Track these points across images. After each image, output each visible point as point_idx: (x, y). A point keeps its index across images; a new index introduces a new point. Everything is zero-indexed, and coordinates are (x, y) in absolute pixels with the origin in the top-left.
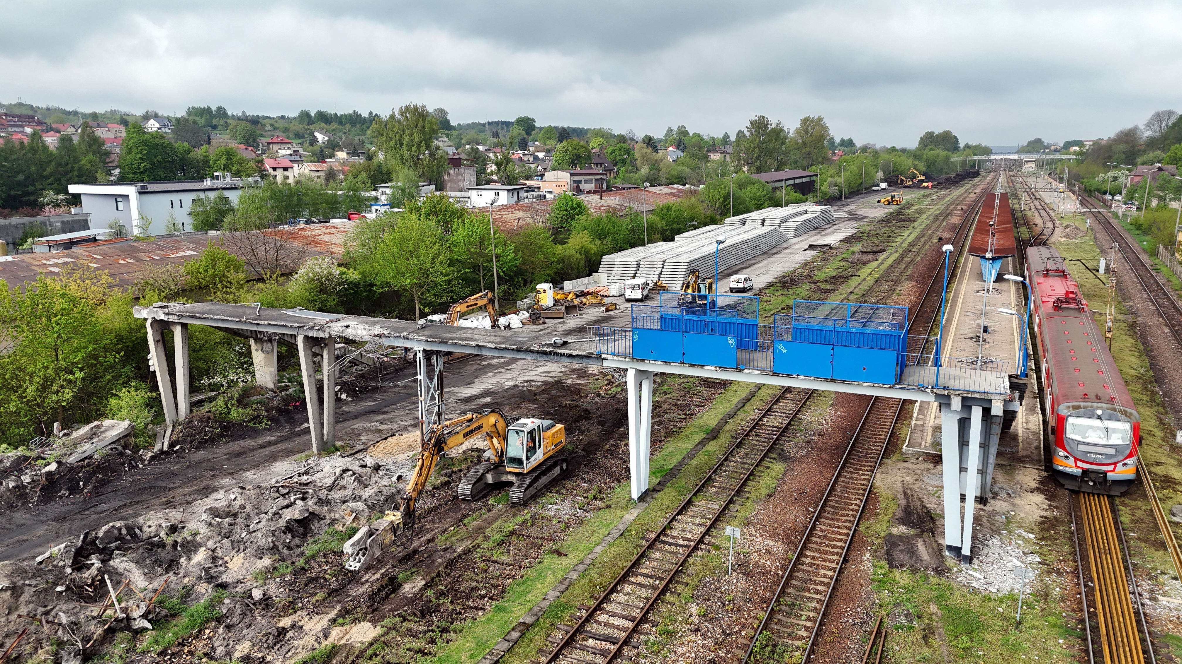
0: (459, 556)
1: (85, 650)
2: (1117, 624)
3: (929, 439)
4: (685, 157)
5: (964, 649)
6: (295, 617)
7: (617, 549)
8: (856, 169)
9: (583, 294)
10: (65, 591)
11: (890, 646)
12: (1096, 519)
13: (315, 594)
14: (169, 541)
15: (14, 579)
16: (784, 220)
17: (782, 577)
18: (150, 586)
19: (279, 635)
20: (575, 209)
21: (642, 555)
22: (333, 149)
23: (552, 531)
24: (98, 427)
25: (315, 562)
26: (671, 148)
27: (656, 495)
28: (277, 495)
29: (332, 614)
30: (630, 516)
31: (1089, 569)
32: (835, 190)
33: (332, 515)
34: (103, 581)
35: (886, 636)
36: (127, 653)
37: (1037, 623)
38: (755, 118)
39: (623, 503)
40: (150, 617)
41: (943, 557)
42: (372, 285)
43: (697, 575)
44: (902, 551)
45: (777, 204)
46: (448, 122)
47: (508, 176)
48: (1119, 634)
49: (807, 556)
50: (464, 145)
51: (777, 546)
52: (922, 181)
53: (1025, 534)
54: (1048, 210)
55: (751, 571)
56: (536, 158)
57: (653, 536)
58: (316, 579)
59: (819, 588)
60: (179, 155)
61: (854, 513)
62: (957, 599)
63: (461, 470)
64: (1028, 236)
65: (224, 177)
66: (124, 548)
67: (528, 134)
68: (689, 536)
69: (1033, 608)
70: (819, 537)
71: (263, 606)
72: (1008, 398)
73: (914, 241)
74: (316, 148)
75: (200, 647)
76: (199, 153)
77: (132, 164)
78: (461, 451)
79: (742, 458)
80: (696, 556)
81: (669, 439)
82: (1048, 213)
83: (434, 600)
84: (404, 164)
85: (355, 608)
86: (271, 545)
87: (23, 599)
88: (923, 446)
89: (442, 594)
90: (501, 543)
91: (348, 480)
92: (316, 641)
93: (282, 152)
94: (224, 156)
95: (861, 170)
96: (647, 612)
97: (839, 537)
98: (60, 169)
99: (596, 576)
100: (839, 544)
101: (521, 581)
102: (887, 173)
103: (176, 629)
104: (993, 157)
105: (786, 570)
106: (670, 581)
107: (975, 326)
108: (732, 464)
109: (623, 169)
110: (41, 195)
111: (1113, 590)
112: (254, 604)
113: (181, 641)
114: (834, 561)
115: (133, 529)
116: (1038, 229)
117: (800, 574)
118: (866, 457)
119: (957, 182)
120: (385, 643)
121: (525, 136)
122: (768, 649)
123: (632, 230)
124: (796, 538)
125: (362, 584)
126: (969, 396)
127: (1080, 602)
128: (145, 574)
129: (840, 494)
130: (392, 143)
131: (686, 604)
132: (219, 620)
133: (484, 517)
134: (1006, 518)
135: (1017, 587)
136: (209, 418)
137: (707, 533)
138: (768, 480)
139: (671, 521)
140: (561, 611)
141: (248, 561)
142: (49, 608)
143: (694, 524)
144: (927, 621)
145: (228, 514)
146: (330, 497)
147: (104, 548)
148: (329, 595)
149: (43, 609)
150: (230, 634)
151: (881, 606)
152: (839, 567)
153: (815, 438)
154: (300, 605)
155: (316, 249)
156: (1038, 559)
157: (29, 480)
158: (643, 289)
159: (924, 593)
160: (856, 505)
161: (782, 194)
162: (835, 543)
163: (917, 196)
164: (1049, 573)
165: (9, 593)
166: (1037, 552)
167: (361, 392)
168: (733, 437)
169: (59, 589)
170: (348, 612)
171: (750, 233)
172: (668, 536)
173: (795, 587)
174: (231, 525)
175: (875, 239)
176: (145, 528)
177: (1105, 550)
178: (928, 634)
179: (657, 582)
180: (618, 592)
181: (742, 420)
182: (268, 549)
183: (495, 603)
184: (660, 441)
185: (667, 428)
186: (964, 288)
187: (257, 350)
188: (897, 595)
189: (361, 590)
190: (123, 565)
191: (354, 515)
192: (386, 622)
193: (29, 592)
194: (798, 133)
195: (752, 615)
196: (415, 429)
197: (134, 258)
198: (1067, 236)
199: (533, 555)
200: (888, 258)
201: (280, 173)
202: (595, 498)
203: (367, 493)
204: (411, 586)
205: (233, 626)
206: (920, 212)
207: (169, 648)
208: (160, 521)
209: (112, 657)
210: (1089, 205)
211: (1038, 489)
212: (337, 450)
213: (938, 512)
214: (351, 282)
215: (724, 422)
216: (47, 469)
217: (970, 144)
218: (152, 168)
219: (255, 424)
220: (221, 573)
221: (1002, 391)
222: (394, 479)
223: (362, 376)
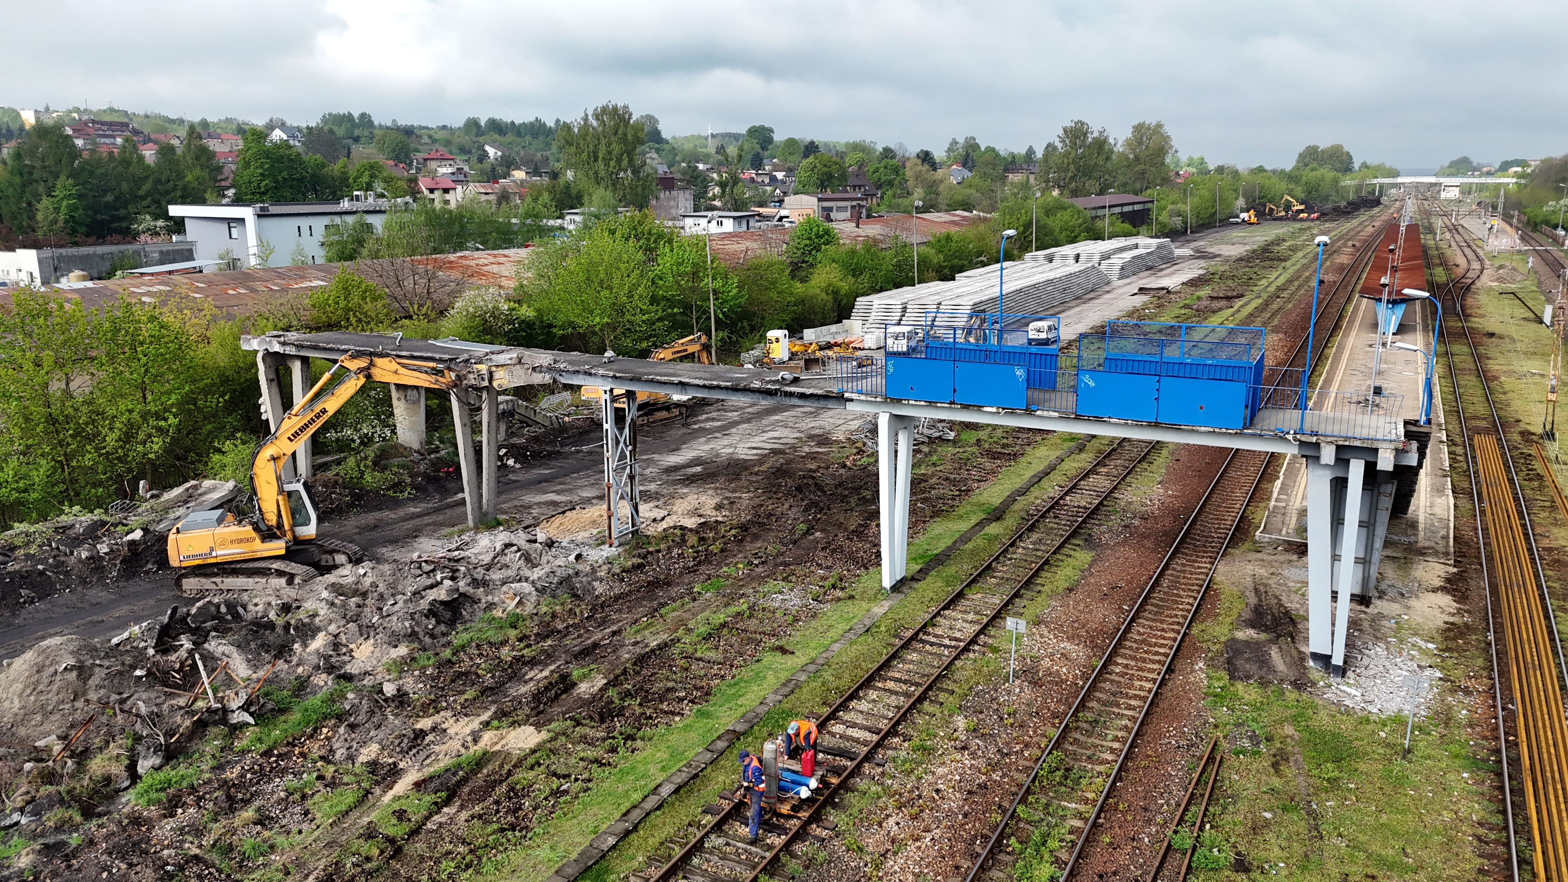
0: (653, 651)
1: (168, 746)
2: (1545, 756)
3: (1293, 523)
4: (974, 177)
5: (1328, 780)
6: (437, 718)
7: (860, 648)
8: (1206, 193)
9: (829, 346)
10: (145, 676)
11: (1226, 775)
12: (1523, 626)
13: (463, 692)
14: (280, 622)
15: (81, 658)
16: (1106, 256)
17: (1082, 688)
18: (255, 676)
19: (415, 738)
20: (821, 237)
21: (894, 656)
22: (508, 167)
23: (776, 625)
24: (195, 487)
25: (465, 654)
26: (954, 167)
27: (915, 585)
28: (419, 572)
29: (485, 716)
30: (880, 609)
31: (1510, 689)
32: (1177, 221)
33: (490, 598)
34: (194, 666)
35: (1221, 762)
36: (222, 751)
37: (1433, 753)
38: (1069, 125)
39: (871, 593)
40: (252, 709)
41: (1305, 668)
42: (550, 326)
43: (967, 681)
44: (1248, 660)
45: (1097, 236)
46: (658, 133)
47: (736, 201)
48: (1548, 768)
49: (1118, 664)
50: (679, 163)
51: (1077, 651)
52: (1299, 212)
53: (1422, 643)
54: (1475, 247)
55: (1040, 679)
56: (773, 179)
57: (909, 634)
58: (466, 674)
59: (1133, 702)
60: (309, 170)
61: (1185, 613)
62: (1323, 719)
63: (659, 551)
64: (1444, 279)
65: (366, 198)
66: (223, 630)
67: (764, 148)
68: (958, 635)
69: (1429, 734)
70: (1136, 641)
71: (397, 703)
72: (1401, 446)
73: (1284, 284)
74: (486, 166)
75: (315, 749)
76: (336, 168)
77: (250, 183)
78: (660, 529)
79: (1034, 543)
80: (967, 659)
81: (937, 519)
82: (1474, 251)
83: (617, 701)
84: (598, 183)
85: (515, 709)
86: (409, 630)
87: (92, 682)
88: (1284, 532)
89: (628, 694)
90: (707, 637)
91: (512, 556)
92: (463, 745)
93: (443, 170)
94: (367, 173)
95: (1214, 194)
96: (898, 723)
97: (1162, 641)
98: (159, 187)
99: (831, 678)
100: (1162, 650)
101: (732, 682)
102: (1250, 200)
103: (286, 726)
104: (1399, 180)
105: (1088, 679)
106: (930, 688)
107: (1364, 388)
108: (1020, 550)
109: (889, 193)
110: (135, 220)
111: (1542, 715)
112: (386, 700)
113: (291, 740)
114: (1154, 671)
115: (235, 607)
116: (1460, 271)
117: (1107, 686)
118: (1205, 546)
119: (1348, 213)
120: (551, 750)
121: (760, 150)
122: (1059, 773)
123: (899, 266)
124: (1104, 641)
125: (526, 682)
126: (1347, 443)
127: (1496, 728)
128: (249, 661)
129: (1166, 590)
130: (584, 156)
131: (951, 716)
132: (340, 718)
133: (687, 607)
134: (1397, 623)
135: (1407, 707)
136: (336, 482)
137: (982, 632)
138: (1068, 571)
139: (934, 617)
140: (784, 719)
141: (378, 649)
142: (125, 696)
143: (967, 621)
144: (1278, 745)
145: (355, 593)
146: (487, 578)
147: (198, 628)
148: (482, 693)
149: (118, 697)
150: (353, 736)
151: (1216, 726)
152: (1160, 678)
153: (1136, 522)
154: (444, 704)
155: (480, 282)
156: (1439, 674)
157: (106, 550)
158: (909, 339)
159: (1277, 711)
160: (1188, 603)
161: (1105, 224)
162: (1156, 649)
163: (1291, 230)
164: (1453, 691)
165: (74, 674)
166: (1437, 666)
167: (533, 458)
168: (1023, 519)
169: (138, 673)
170: (505, 714)
171: (1059, 271)
172: (929, 634)
173: (1099, 700)
174: (359, 606)
175: (1230, 283)
176: (250, 607)
177: (1534, 665)
178: (1278, 761)
179: (913, 689)
180: (859, 699)
181: (1036, 498)
182: (405, 636)
183: (696, 707)
184: (924, 522)
185: (934, 507)
186: (1351, 340)
187: (399, 399)
188: (1239, 713)
189: (523, 689)
190: (221, 649)
191: (518, 598)
192: (553, 725)
193: (99, 675)
194: (1129, 145)
195: (1039, 732)
196: (601, 502)
197: (247, 288)
198: (1500, 280)
199: (749, 653)
200: (1249, 305)
201: (437, 195)
202: (834, 587)
203: (536, 574)
204: (588, 685)
205: (358, 725)
206: (1294, 249)
207: (275, 748)
208: (270, 599)
209: (202, 756)
210: (1533, 242)
211: (1442, 589)
212: (499, 524)
213: (1302, 613)
214: (523, 322)
215: (1011, 500)
216: (130, 537)
217: (1369, 162)
218: (275, 187)
219: (395, 492)
220: (345, 663)
221: (1393, 437)
222: (572, 558)
223: (536, 439)
